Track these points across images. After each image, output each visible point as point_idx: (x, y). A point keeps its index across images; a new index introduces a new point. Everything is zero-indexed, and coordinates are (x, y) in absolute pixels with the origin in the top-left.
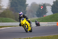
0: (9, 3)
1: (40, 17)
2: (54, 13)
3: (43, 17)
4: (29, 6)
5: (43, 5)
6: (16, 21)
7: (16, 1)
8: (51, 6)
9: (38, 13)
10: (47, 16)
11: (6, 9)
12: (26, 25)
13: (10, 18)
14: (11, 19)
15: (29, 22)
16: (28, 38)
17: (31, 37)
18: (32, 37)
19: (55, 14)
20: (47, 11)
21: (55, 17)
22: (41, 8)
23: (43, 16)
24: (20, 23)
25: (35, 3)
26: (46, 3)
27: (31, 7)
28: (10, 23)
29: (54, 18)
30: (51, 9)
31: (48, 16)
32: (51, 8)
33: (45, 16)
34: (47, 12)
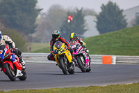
9: (64, 32)
20: (85, 28)
21: (98, 42)
22: (69, 21)
27: (49, 15)
29: (98, 45)
32: (96, 20)
34: (85, 31)
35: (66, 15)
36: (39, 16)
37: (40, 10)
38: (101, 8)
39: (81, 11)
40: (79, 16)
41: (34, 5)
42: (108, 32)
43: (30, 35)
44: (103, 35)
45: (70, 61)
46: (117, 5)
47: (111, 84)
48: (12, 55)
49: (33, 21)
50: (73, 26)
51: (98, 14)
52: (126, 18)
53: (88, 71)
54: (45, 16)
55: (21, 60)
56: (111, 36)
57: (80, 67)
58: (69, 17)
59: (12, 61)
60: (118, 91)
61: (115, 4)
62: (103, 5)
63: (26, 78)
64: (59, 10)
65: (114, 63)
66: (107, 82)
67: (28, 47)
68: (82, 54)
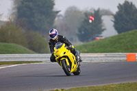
0: (14, 9)
1: (88, 41)
2: (119, 32)
3: (94, 41)
4: (61, 16)
5: (93, 12)
6: (31, 51)
7: (31, 4)
8: (112, 15)
9: (83, 33)
10: (103, 38)
11: (8, 23)
12: (67, 60)
13: (16, 43)
14: (17, 45)
15: (73, 52)
16: (59, 90)
17: (66, 89)
18: (68, 88)
19: (123, 33)
20: (103, 28)
21: (121, 41)
22: (90, 21)
23: (94, 39)
24: (53, 54)
25: (75, 8)
26: (101, 9)
27: (66, 17)
28: (17, 55)
29: (121, 43)
30: (113, 23)
31: (106, 39)
32: (113, 20)
33: (98, 38)
34: (103, 30)
37: (58, 12)
38: (118, 7)
39: (98, 11)
49: (51, 23)
58: (91, 17)
61: (132, 3)
62: (120, 4)
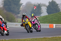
20: (42, 12)
21: (47, 18)
27: (26, 6)
29: (47, 19)
30: (46, 10)
32: (46, 8)
34: (42, 13)
35: (33, 6)
36: (21, 7)
37: (22, 4)
38: (49, 3)
39: (40, 4)
40: (39, 7)
41: (19, 2)
42: (52, 13)
43: (17, 15)
44: (49, 15)
45: (31, 27)
46: (56, 2)
47: (53, 37)
48: (2, 24)
49: (19, 9)
50: (36, 11)
51: (47, 6)
52: (59, 7)
53: (40, 31)
54: (24, 7)
55: (6, 26)
56: (53, 15)
57: (36, 29)
58: (35, 7)
59: (2, 27)
60: (56, 40)
61: (55, 1)
63: (9, 34)
64: (30, 4)
65: (54, 27)
66: (51, 36)
67: (17, 20)
68: (37, 23)
